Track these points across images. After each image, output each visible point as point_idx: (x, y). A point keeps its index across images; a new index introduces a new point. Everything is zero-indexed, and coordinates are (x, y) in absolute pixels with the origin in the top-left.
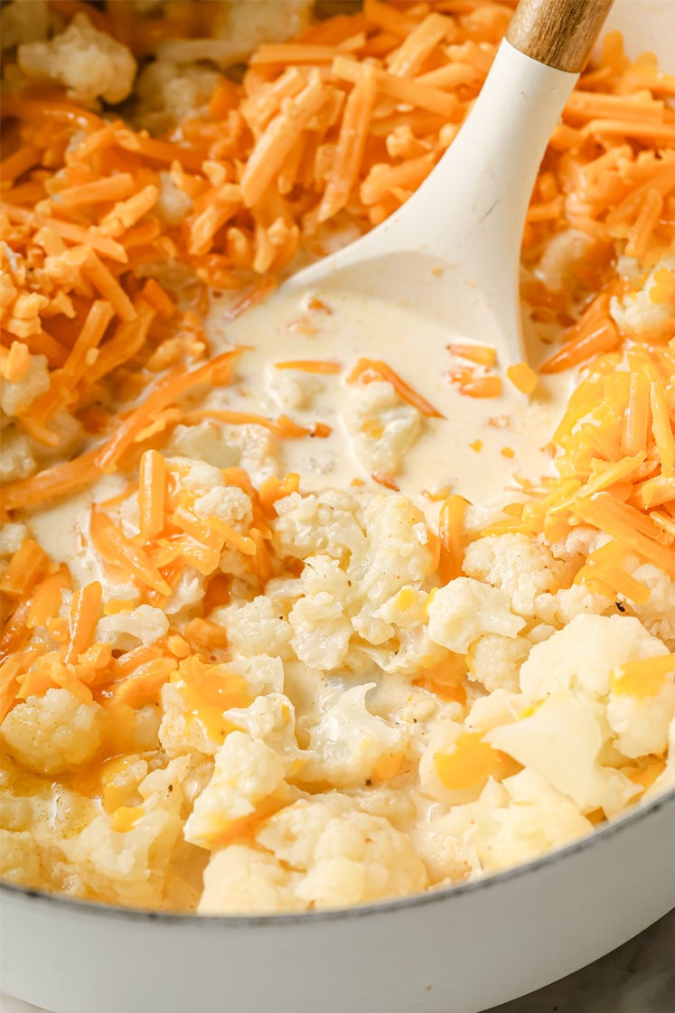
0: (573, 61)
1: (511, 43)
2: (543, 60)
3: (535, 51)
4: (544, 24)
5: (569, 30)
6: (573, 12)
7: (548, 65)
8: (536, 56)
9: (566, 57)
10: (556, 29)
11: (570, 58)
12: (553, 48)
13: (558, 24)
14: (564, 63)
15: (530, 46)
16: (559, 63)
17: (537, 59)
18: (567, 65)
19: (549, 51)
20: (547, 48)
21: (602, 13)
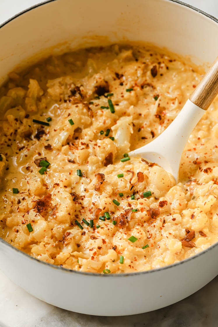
0: (205, 107)
1: (190, 100)
2: (198, 106)
3: (197, 103)
4: (200, 96)
5: (206, 98)
6: (208, 94)
7: (199, 107)
8: (197, 104)
9: (204, 105)
10: (203, 97)
11: (205, 106)
12: (201, 102)
13: (204, 96)
14: (203, 107)
15: (195, 101)
16: (202, 107)
17: (197, 105)
18: (204, 107)
19: (200, 103)
20: (200, 102)
21: (215, 95)
